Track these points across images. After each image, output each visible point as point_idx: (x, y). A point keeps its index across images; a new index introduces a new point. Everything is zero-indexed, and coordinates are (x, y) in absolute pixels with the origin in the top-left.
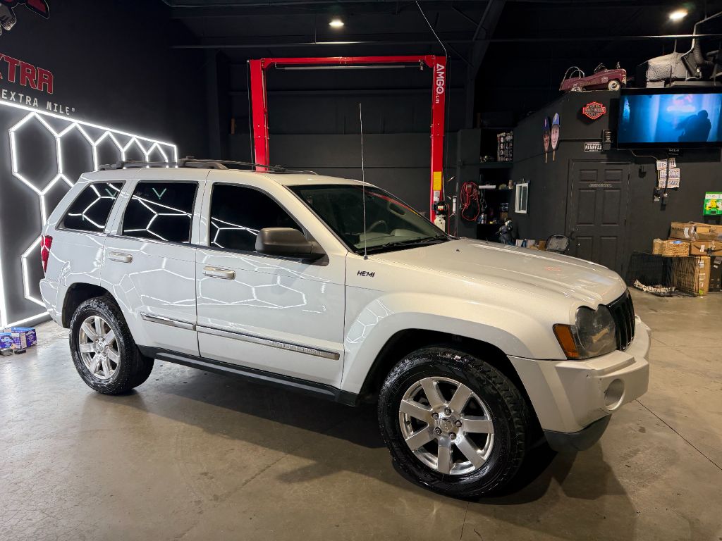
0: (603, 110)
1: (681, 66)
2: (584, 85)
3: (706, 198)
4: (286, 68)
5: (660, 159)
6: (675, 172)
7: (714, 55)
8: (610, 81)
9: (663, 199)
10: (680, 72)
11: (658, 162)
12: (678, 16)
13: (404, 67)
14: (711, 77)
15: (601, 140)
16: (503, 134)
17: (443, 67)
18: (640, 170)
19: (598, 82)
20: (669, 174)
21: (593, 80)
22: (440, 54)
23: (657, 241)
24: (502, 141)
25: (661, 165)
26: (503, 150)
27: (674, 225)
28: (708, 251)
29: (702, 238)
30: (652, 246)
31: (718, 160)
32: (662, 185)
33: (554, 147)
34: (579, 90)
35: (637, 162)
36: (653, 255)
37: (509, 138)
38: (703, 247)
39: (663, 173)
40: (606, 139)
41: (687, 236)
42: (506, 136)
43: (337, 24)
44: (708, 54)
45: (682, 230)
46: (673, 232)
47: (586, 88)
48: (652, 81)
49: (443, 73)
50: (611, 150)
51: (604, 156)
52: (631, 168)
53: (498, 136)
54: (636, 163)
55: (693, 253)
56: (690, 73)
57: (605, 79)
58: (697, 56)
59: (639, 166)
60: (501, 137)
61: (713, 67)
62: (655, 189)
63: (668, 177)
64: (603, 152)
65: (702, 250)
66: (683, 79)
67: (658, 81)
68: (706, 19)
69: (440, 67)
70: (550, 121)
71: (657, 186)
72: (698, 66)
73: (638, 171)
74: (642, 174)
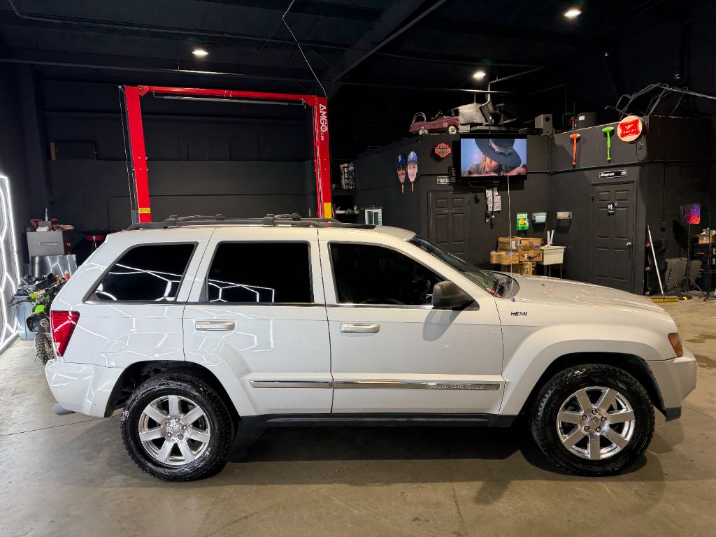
0: (449, 150)
1: (480, 114)
2: (429, 128)
3: (518, 218)
4: (166, 97)
5: (488, 189)
6: (498, 199)
7: (500, 107)
8: (449, 126)
9: (491, 220)
10: (479, 118)
11: (487, 191)
12: (479, 75)
13: (287, 104)
14: (500, 123)
15: (449, 175)
16: (346, 165)
17: (325, 108)
18: (476, 198)
19: (440, 127)
20: (494, 200)
21: (436, 124)
22: (321, 95)
23: (493, 253)
24: (346, 171)
25: (489, 193)
26: (348, 179)
27: (501, 239)
28: (530, 258)
29: (526, 249)
30: (489, 257)
31: (522, 188)
32: (490, 210)
33: (412, 179)
34: (426, 132)
35: (473, 191)
36: (493, 264)
37: (351, 168)
38: (526, 256)
39: (490, 199)
40: (452, 174)
41: (514, 247)
42: (349, 167)
43: (200, 53)
44: (497, 106)
45: (509, 243)
46: (500, 246)
47: (430, 131)
48: (462, 125)
49: (325, 113)
50: (456, 182)
51: (451, 188)
52: (469, 197)
53: (341, 166)
54: (473, 193)
55: (521, 260)
56: (487, 121)
57: (445, 125)
58: (491, 107)
59: (475, 194)
60: (344, 168)
61: (500, 116)
62: (486, 213)
63: (493, 202)
64: (450, 184)
65: (526, 258)
66: (481, 124)
67: (465, 124)
68: (497, 80)
69: (322, 108)
70: (405, 157)
71: (487, 210)
72: (491, 114)
73: (473, 198)
74: (477, 201)
